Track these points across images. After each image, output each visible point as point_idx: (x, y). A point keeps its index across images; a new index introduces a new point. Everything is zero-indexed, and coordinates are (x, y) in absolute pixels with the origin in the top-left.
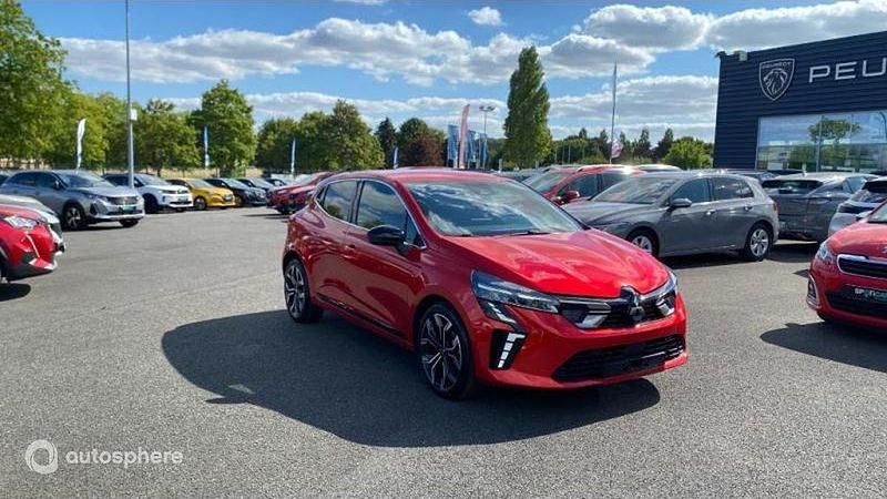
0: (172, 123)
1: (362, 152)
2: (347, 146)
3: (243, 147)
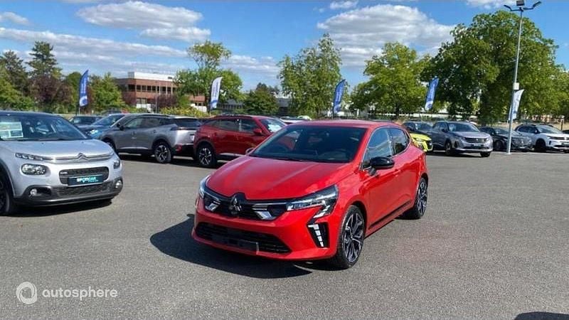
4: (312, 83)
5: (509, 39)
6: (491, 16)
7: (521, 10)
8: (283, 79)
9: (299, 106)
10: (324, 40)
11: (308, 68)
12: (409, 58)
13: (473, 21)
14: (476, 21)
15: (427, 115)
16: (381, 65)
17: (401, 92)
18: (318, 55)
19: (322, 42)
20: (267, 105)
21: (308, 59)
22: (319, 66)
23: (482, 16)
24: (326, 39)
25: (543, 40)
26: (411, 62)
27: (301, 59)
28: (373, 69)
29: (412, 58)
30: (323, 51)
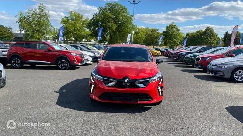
0: (158, 34)
1: (213, 42)
2: (209, 40)
3: (175, 40)
4: (36, 26)
5: (119, 14)
6: (112, 4)
7: (134, 3)
8: (20, 23)
9: (29, 37)
10: (40, 6)
11: (33, 19)
12: (80, 18)
13: (106, 5)
14: (107, 5)
15: (86, 42)
16: (68, 20)
17: (77, 32)
18: (38, 13)
19: (39, 7)
20: (8, 36)
21: (33, 14)
22: (39, 18)
23: (109, 3)
24: (41, 5)
25: (130, 15)
26: (81, 20)
27: (29, 14)
28: (65, 21)
29: (81, 18)
30: (40, 11)
